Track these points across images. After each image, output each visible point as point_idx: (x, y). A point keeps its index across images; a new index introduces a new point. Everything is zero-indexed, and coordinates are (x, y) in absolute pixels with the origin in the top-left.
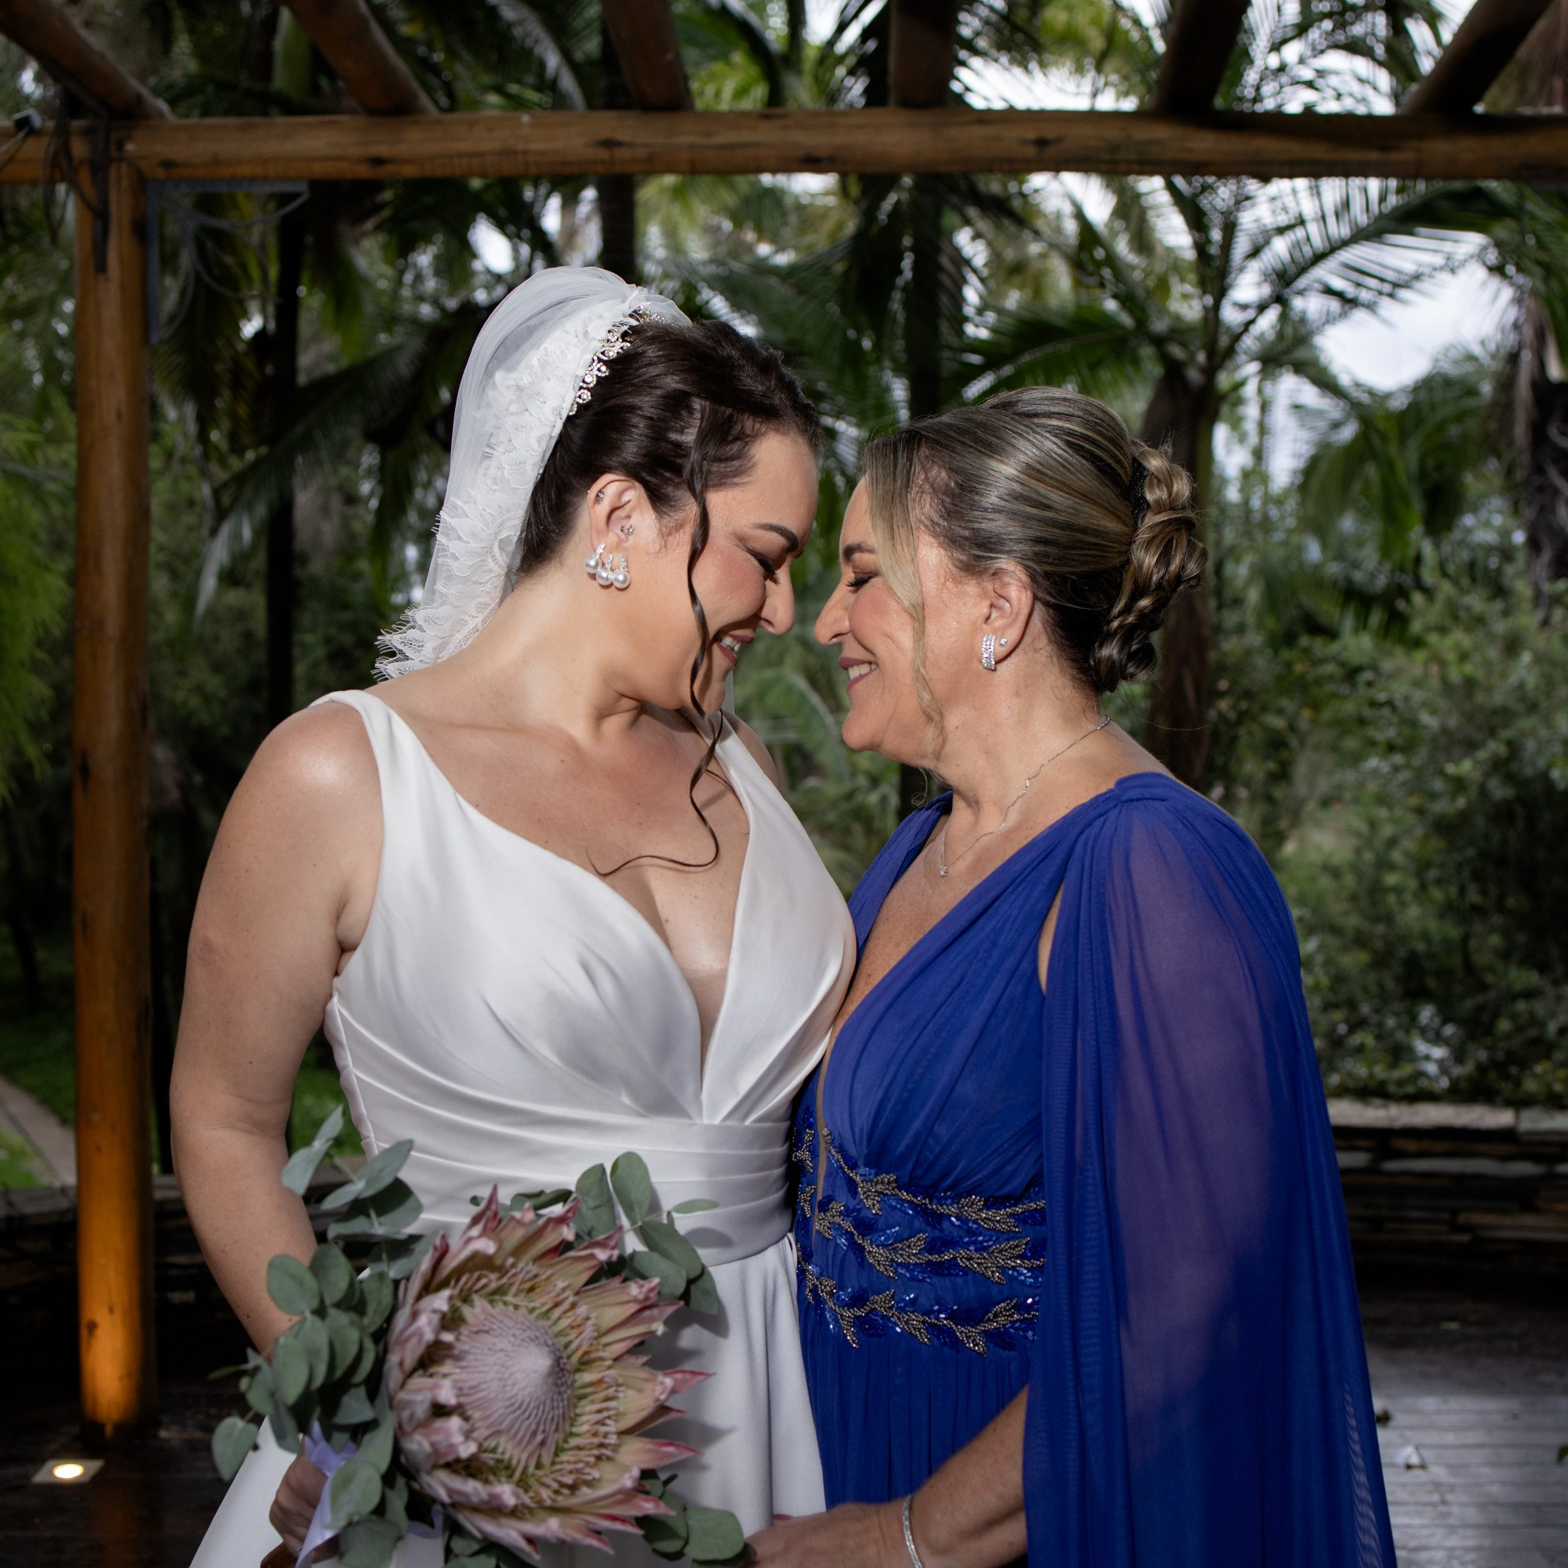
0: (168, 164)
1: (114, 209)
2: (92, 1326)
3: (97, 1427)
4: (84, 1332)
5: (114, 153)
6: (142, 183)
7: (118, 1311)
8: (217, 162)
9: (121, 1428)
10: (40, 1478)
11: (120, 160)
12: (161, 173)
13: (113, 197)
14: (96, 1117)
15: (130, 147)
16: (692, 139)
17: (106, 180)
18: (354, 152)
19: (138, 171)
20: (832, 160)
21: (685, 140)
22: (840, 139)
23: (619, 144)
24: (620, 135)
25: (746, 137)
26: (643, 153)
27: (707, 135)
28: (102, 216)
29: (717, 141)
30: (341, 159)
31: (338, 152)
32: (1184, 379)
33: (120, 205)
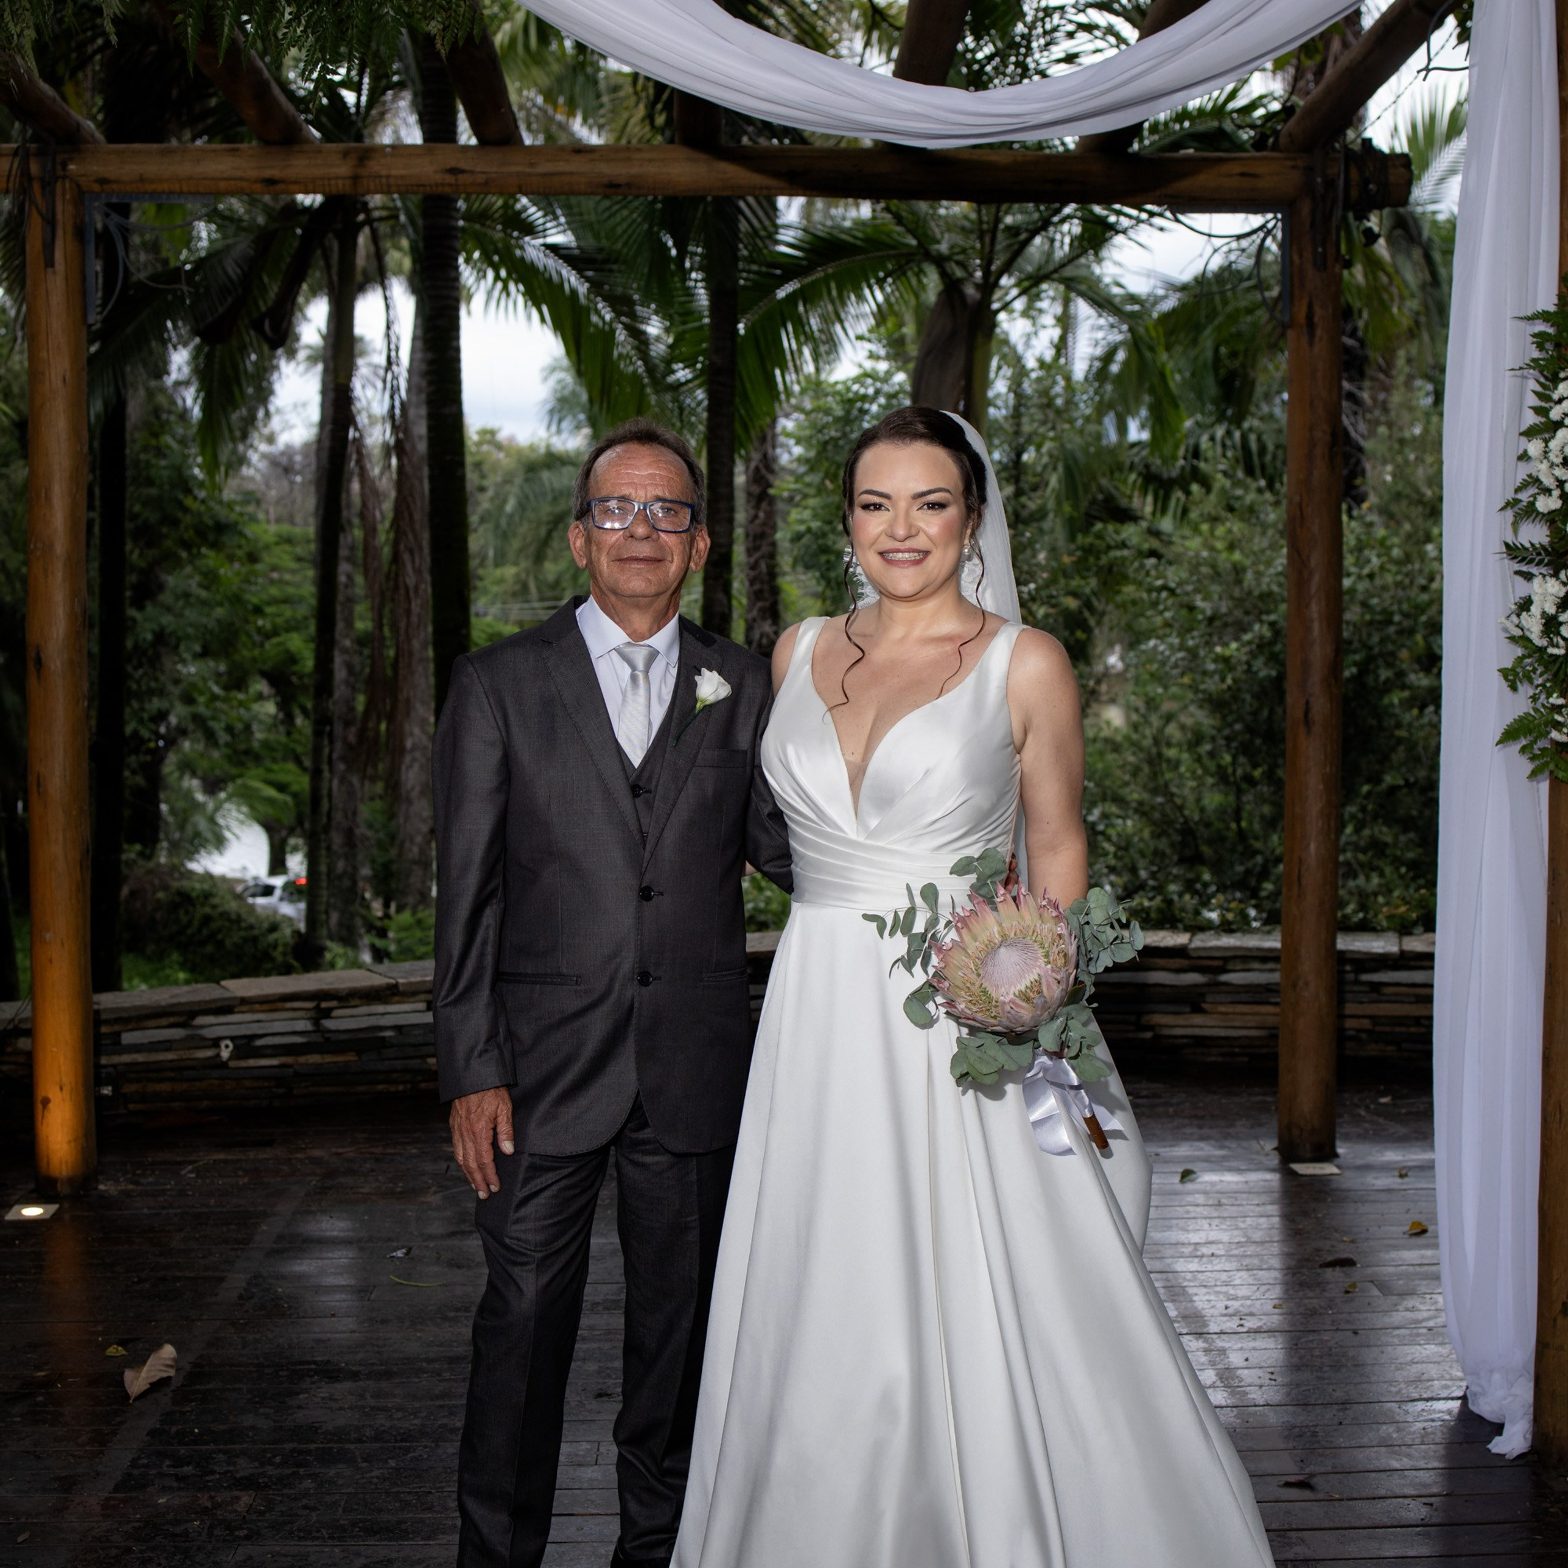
0: (103, 181)
1: (59, 216)
2: (46, 1102)
3: (52, 1181)
4: (40, 1106)
5: (60, 173)
6: (81, 196)
7: (67, 1090)
8: (142, 179)
9: (71, 1181)
10: (13, 1215)
11: (64, 177)
12: (96, 187)
13: (59, 208)
14: (48, 936)
15: (72, 167)
16: (519, 169)
17: (53, 194)
18: (253, 174)
19: (79, 186)
20: (629, 185)
21: (514, 169)
22: (635, 170)
23: (462, 171)
24: (463, 165)
25: (562, 167)
26: (480, 178)
27: (531, 165)
28: (50, 222)
29: (541, 169)
30: (241, 179)
31: (239, 174)
32: (962, 296)
33: (64, 213)
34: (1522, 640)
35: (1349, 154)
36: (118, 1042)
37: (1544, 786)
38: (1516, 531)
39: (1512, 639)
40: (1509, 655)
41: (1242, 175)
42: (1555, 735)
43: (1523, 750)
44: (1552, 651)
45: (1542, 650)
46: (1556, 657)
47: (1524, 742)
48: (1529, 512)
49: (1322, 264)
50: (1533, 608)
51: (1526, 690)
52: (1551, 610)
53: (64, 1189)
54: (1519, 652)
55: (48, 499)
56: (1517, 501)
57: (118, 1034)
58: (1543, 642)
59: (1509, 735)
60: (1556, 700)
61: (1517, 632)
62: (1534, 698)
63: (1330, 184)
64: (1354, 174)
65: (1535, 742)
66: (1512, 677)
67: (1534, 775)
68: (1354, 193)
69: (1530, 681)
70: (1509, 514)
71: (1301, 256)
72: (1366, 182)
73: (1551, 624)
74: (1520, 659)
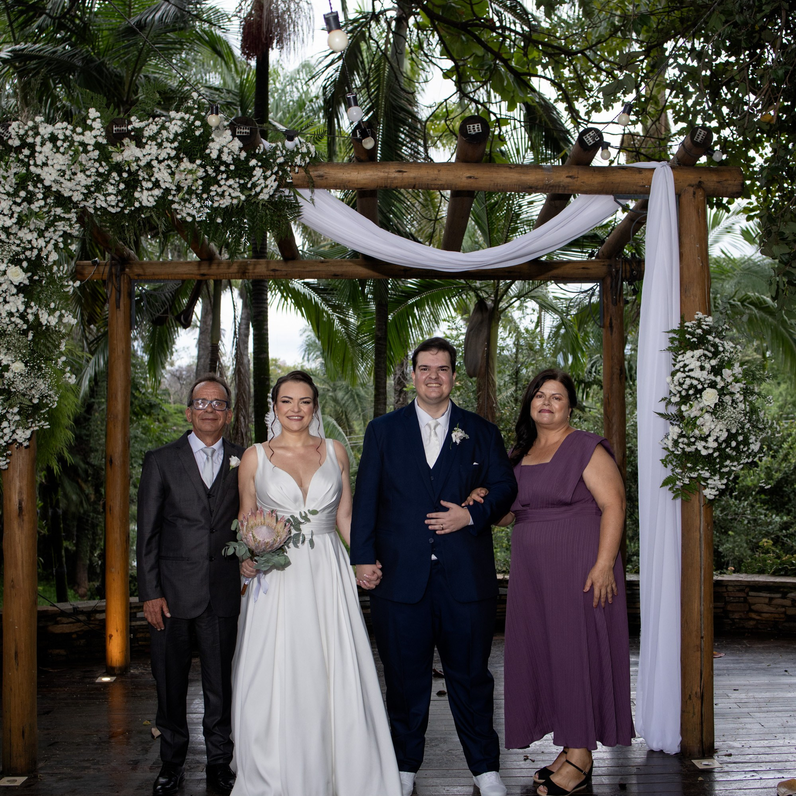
0: (139, 275)
1: (122, 289)
2: (111, 636)
3: (113, 668)
4: (108, 638)
5: (122, 272)
6: (130, 281)
7: (119, 631)
8: (154, 274)
9: (120, 668)
10: (98, 681)
11: (124, 274)
12: (136, 278)
13: (122, 286)
14: (113, 570)
15: (127, 270)
16: (299, 269)
17: (120, 280)
18: (196, 272)
19: (129, 277)
20: (342, 275)
21: (297, 269)
22: (344, 269)
23: (277, 270)
24: (277, 268)
25: (316, 268)
26: (284, 273)
27: (304, 268)
28: (119, 291)
29: (307, 269)
30: (192, 274)
31: (191, 272)
32: (485, 305)
33: (124, 287)
34: (667, 449)
35: (626, 260)
36: (136, 617)
37: (679, 501)
38: (666, 409)
39: (664, 448)
40: (663, 454)
41: (583, 268)
42: (678, 483)
43: (670, 489)
44: (676, 452)
45: (673, 452)
46: (679, 455)
47: (670, 486)
48: (669, 403)
49: (615, 303)
50: (669, 437)
51: (670, 467)
52: (676, 438)
53: (117, 672)
54: (667, 453)
55: (116, 397)
56: (666, 398)
57: (135, 613)
58: (674, 449)
59: (665, 483)
60: (678, 470)
61: (665, 446)
62: (673, 470)
63: (617, 271)
64: (628, 268)
65: (673, 486)
66: (665, 462)
67: (675, 498)
68: (628, 275)
69: (672, 464)
70: (663, 403)
71: (607, 300)
72: (633, 270)
73: (676, 443)
74: (667, 456)
